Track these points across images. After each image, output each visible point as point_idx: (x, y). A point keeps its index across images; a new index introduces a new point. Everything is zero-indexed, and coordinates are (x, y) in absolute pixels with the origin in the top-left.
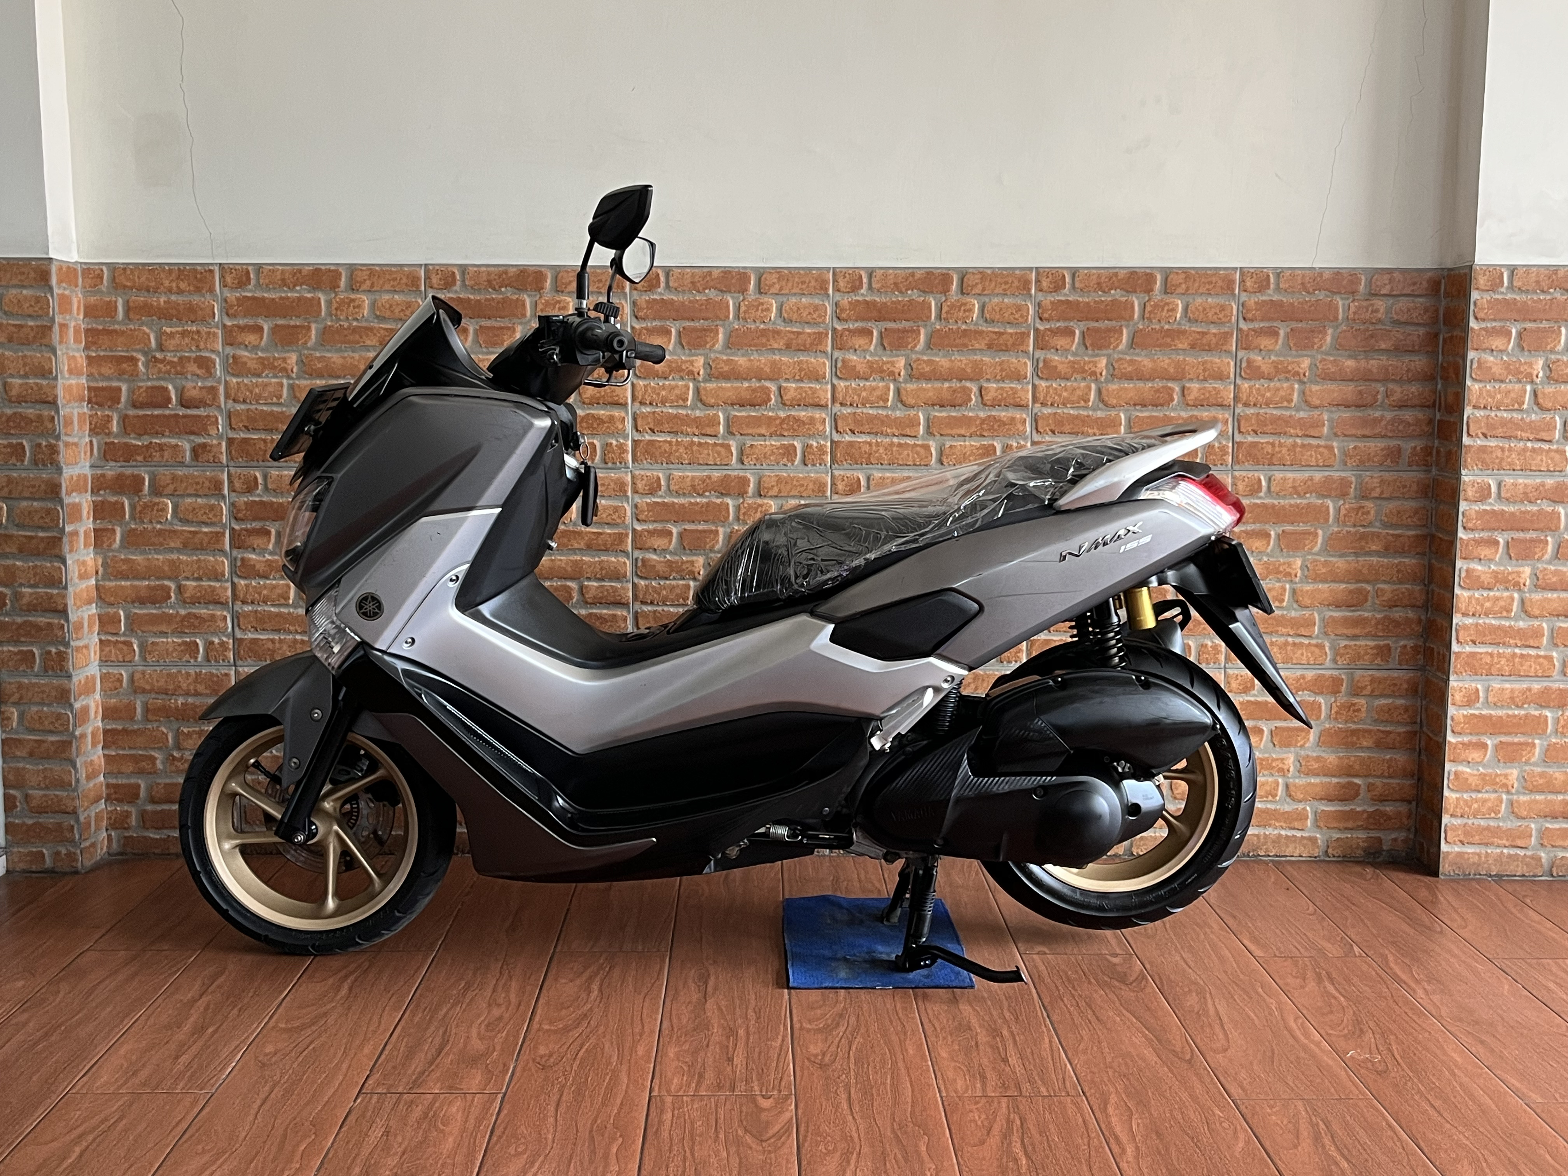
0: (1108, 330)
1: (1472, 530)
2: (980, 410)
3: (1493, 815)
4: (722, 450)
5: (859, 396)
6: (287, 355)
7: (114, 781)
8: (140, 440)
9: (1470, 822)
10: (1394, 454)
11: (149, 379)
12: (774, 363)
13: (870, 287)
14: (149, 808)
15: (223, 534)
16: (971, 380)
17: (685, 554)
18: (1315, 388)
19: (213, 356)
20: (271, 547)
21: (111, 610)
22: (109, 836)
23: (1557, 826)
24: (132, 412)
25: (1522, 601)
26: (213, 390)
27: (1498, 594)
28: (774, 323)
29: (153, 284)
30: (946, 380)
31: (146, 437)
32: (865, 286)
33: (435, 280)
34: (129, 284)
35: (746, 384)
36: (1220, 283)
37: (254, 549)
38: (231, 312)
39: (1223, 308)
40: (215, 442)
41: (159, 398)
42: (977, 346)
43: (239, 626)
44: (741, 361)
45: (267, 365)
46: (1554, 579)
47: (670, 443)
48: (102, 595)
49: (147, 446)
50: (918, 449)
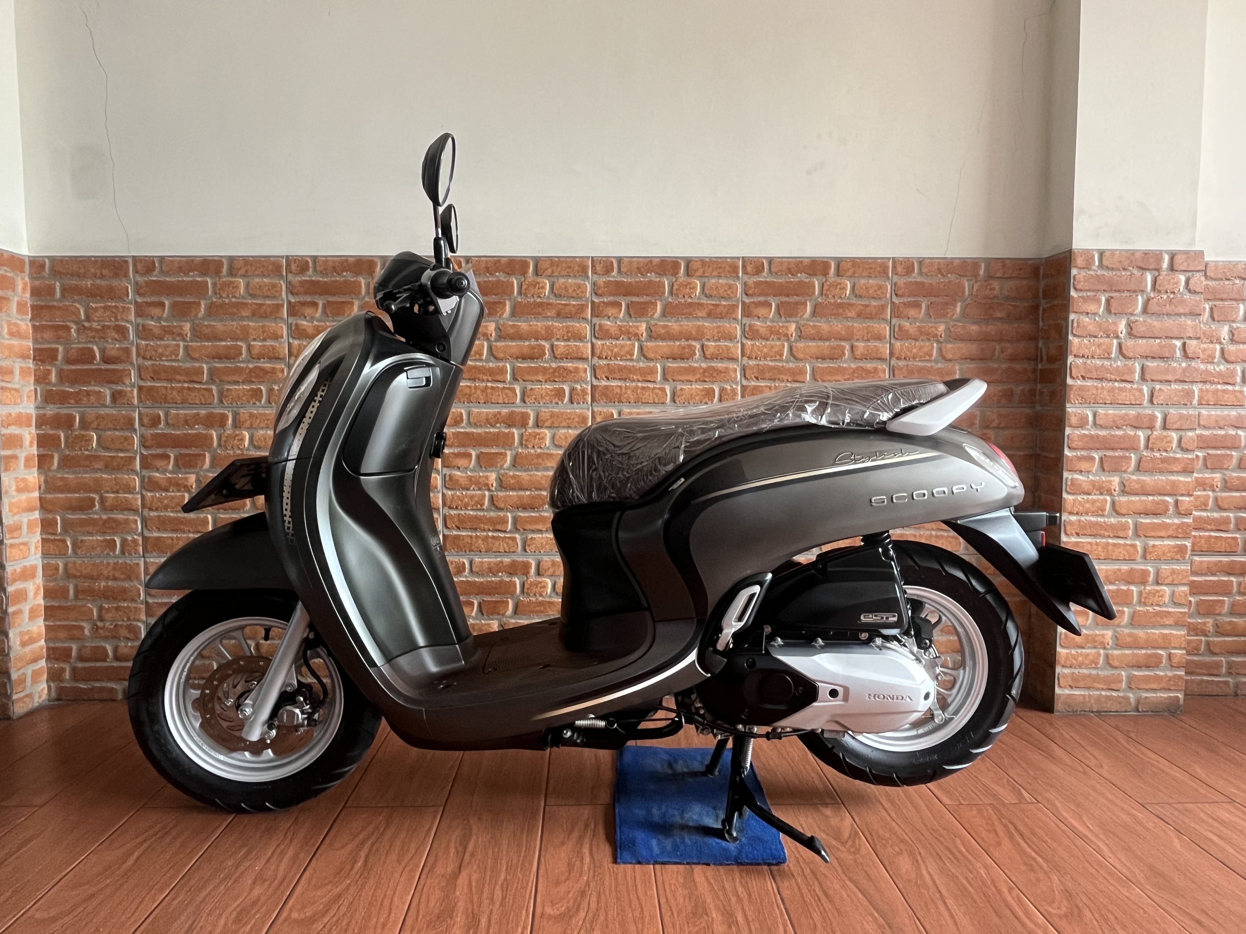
0: (797, 303)
1: (1075, 449)
2: (702, 362)
3: (1093, 665)
4: (509, 393)
5: (612, 351)
6: (183, 324)
7: (52, 645)
8: (71, 387)
9: (1076, 671)
10: (1008, 395)
11: (79, 343)
12: (547, 328)
13: (619, 271)
14: (80, 665)
15: (135, 458)
16: (695, 339)
17: (482, 471)
18: (949, 346)
19: (128, 325)
20: (170, 467)
21: (50, 516)
22: (49, 688)
23: (1141, 673)
24: (65, 367)
25: (1113, 503)
26: (127, 351)
27: (1095, 497)
28: (548, 298)
29: (82, 271)
30: (677, 340)
31: (77, 386)
32: (616, 270)
33: (293, 267)
34: (65, 271)
35: (527, 343)
36: (879, 269)
37: (158, 469)
38: (142, 291)
39: (880, 287)
40: (129, 389)
41: (86, 356)
42: (700, 315)
43: (146, 527)
44: (523, 326)
45: (168, 332)
46: (1137, 486)
47: (470, 387)
48: (44, 505)
49: (77, 393)
50: (656, 391)
